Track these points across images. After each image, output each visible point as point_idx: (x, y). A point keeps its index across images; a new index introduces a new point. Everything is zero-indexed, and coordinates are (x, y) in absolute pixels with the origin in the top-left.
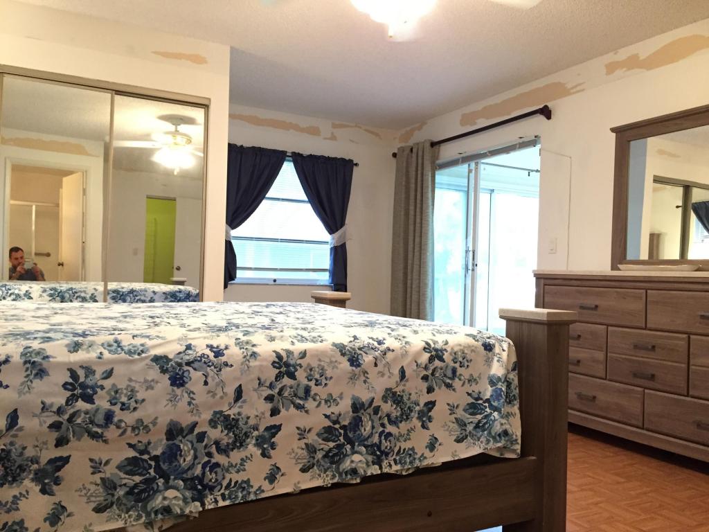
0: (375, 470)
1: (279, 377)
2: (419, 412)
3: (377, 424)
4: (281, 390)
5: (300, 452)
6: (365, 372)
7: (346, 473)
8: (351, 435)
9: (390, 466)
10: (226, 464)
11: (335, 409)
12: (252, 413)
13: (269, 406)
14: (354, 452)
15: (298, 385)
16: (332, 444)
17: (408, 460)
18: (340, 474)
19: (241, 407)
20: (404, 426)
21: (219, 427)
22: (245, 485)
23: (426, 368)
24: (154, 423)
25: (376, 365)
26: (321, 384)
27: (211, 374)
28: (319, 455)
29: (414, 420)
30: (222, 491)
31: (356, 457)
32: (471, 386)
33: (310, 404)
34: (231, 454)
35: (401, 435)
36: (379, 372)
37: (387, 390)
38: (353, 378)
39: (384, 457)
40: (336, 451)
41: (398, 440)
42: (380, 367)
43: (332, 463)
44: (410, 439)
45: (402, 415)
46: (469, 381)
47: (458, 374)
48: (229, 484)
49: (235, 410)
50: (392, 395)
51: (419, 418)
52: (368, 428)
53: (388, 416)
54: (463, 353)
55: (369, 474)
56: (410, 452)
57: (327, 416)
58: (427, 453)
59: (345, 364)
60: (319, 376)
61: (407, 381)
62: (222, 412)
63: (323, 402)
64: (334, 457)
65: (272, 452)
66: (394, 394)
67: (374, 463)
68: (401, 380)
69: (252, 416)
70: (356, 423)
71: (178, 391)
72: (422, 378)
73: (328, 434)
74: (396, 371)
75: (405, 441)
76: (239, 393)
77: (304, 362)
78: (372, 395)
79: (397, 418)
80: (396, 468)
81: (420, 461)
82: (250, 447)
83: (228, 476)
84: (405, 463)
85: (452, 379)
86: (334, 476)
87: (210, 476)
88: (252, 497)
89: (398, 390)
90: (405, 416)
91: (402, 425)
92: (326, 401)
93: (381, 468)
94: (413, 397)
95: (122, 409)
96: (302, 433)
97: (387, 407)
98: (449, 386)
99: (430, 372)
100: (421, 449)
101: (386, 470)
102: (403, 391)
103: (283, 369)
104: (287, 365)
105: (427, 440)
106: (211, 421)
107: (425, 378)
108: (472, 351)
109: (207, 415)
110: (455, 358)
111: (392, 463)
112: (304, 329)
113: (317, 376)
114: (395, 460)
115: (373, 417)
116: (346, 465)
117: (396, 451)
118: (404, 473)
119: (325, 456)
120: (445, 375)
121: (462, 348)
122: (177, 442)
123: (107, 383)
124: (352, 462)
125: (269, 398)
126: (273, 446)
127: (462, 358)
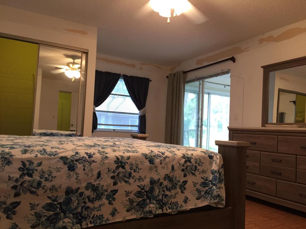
0: (160, 212)
1: (117, 168)
2: (180, 185)
3: (161, 190)
4: (118, 173)
5: (126, 202)
6: (156, 167)
7: (147, 212)
8: (149, 195)
9: (167, 210)
10: (92, 207)
11: (142, 183)
12: (105, 184)
13: (113, 181)
14: (151, 203)
15: (126, 172)
16: (141, 199)
17: (175, 207)
18: (144, 213)
19: (100, 181)
20: (173, 192)
21: (90, 190)
22: (101, 217)
23: (183, 166)
24: (60, 187)
25: (161, 164)
26: (136, 172)
27: (87, 165)
28: (135, 204)
29: (178, 189)
30: (90, 220)
31: (152, 205)
32: (203, 174)
33: (131, 181)
34: (95, 202)
35: (172, 196)
36: (162, 167)
37: (166, 175)
38: (151, 169)
39: (164, 206)
40: (142, 202)
41: (171, 198)
42: (163, 165)
43: (141, 208)
44: (176, 198)
45: (172, 187)
46: (202, 172)
47: (197, 169)
48: (94, 216)
49: (97, 182)
50: (168, 177)
51: (180, 188)
52: (157, 192)
53: (166, 187)
54: (200, 159)
55: (157, 213)
56: (176, 204)
57: (138, 186)
58: (184, 204)
59: (147, 163)
60: (136, 168)
61: (175, 171)
62: (91, 183)
63: (137, 180)
64: (142, 205)
65: (114, 202)
66: (169, 177)
67: (159, 208)
68: (172, 171)
69: (105, 185)
70: (152, 190)
71: (72, 173)
72: (182, 170)
73: (139, 194)
74: (170, 167)
75: (174, 198)
76: (99, 174)
77: (129, 161)
78: (159, 177)
79: (170, 188)
80: (169, 211)
81: (180, 208)
82: (104, 199)
83: (93, 213)
84: (174, 208)
85: (195, 171)
86: (141, 214)
87: (85, 213)
88: (104, 223)
89: (171, 175)
90: (174, 187)
91: (172, 191)
92: (139, 179)
93: (163, 211)
94: (178, 179)
95: (45, 181)
96: (127, 193)
97: (166, 183)
98: (193, 174)
99: (185, 167)
100: (181, 202)
101: (165, 212)
102: (173, 176)
103: (120, 164)
104: (121, 162)
105: (183, 198)
106: (86, 187)
107: (183, 170)
108: (204, 159)
109: (84, 184)
110: (196, 162)
111: (168, 208)
112: (129, 147)
113: (135, 168)
114: (169, 207)
115: (159, 187)
116: (147, 209)
117: (169, 203)
118: (173, 213)
119: (137, 205)
120: (192, 169)
121: (199, 157)
122: (70, 196)
123: (39, 168)
124: (150, 207)
125: (113, 177)
126: (114, 199)
127: (199, 161)
